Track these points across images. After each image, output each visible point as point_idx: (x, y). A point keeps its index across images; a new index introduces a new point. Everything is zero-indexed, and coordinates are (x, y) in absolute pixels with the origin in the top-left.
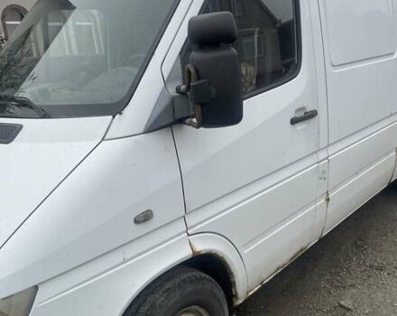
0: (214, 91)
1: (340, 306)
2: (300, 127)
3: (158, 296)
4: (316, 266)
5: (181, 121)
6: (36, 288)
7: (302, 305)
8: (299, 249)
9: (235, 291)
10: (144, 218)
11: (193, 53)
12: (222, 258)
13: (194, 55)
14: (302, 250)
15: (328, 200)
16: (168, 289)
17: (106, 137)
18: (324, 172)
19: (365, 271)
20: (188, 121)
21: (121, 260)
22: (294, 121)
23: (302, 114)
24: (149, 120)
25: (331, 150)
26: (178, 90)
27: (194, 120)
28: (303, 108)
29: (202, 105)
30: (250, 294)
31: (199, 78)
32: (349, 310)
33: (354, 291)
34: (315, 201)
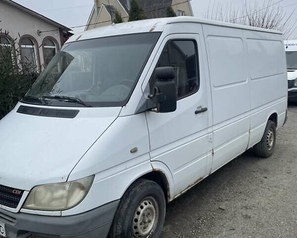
0: (165, 97)
1: (220, 208)
2: (199, 115)
3: (137, 188)
4: (207, 192)
5: (150, 110)
6: (94, 175)
7: (200, 209)
8: (199, 178)
9: (169, 193)
10: (134, 151)
11: (157, 82)
12: (164, 174)
13: (158, 83)
14: (200, 179)
15: (213, 153)
16: (141, 186)
17: (120, 116)
18: (211, 139)
19: (233, 194)
20: (153, 110)
21: (125, 168)
22: (196, 113)
23: (200, 109)
24: (137, 109)
25: (214, 128)
26: (149, 97)
27: (156, 109)
28: (201, 107)
29: (160, 103)
30: (175, 197)
31: (160, 92)
32: (224, 210)
33: (227, 202)
34: (206, 153)
